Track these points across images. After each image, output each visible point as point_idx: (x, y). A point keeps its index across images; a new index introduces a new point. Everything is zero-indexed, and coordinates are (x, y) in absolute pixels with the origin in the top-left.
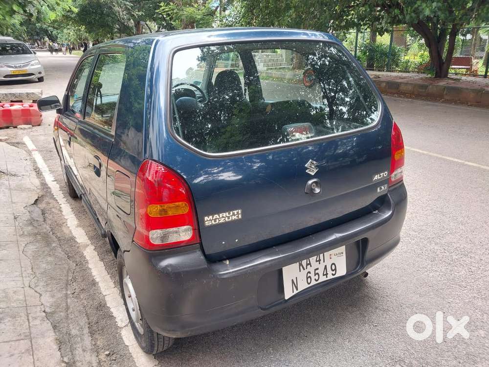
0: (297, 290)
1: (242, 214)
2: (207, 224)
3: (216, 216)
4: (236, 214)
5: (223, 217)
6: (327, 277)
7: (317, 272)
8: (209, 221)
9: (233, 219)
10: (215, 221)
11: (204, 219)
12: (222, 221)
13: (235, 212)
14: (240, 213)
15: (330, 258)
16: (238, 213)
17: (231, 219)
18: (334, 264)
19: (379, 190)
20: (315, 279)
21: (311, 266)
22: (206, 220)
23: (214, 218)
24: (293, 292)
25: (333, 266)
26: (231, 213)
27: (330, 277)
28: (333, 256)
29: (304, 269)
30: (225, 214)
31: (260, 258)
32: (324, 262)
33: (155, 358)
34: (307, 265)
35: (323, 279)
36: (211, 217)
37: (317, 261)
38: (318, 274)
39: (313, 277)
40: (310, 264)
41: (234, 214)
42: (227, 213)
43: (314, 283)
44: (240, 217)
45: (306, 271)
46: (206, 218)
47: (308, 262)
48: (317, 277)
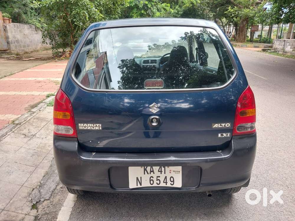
0: (141, 185)
1: (102, 127)
2: (80, 128)
3: (85, 125)
4: (98, 126)
5: (90, 126)
6: (166, 184)
7: (158, 178)
8: (82, 126)
9: (96, 129)
10: (85, 128)
11: (78, 125)
12: (89, 128)
13: (98, 125)
14: (100, 126)
15: (170, 173)
16: (99, 126)
17: (95, 128)
18: (172, 177)
19: (220, 135)
20: (157, 183)
21: (154, 173)
22: (79, 126)
23: (84, 126)
24: (137, 186)
25: (172, 179)
26: (95, 125)
27: (169, 185)
28: (172, 172)
29: (148, 174)
30: (91, 125)
31: (112, 157)
32: (165, 173)
33: (77, 198)
34: (151, 171)
35: (163, 184)
36: (82, 125)
37: (159, 171)
38: (159, 180)
39: (155, 182)
40: (153, 171)
41: (96, 126)
42: (92, 125)
43: (155, 185)
44: (101, 128)
45: (150, 176)
46: (80, 125)
47: (152, 170)
48: (158, 182)
